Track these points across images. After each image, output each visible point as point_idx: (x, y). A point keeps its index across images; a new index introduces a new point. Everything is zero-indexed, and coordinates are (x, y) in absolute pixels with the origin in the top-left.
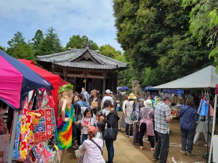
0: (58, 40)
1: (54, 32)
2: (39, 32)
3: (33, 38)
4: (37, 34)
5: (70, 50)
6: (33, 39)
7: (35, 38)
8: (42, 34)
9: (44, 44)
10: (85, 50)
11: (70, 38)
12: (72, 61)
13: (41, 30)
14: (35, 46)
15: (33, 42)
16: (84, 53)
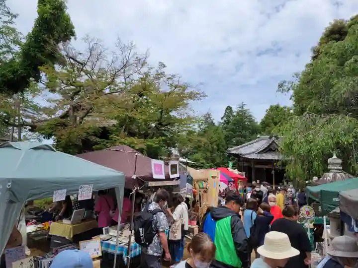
0: (250, 116)
1: (245, 108)
2: (229, 108)
3: (222, 116)
4: (226, 111)
5: (259, 138)
6: (222, 118)
7: (224, 116)
8: (231, 110)
9: (235, 124)
10: (271, 141)
11: (267, 110)
12: (259, 153)
13: (231, 106)
14: (225, 126)
15: (222, 121)
16: (271, 144)
